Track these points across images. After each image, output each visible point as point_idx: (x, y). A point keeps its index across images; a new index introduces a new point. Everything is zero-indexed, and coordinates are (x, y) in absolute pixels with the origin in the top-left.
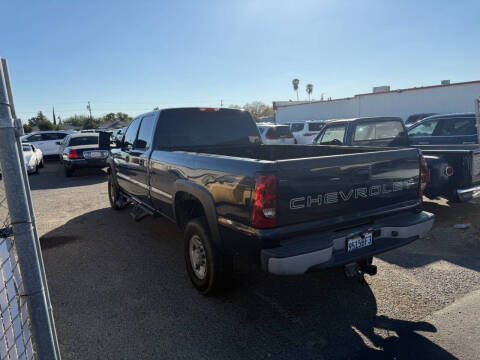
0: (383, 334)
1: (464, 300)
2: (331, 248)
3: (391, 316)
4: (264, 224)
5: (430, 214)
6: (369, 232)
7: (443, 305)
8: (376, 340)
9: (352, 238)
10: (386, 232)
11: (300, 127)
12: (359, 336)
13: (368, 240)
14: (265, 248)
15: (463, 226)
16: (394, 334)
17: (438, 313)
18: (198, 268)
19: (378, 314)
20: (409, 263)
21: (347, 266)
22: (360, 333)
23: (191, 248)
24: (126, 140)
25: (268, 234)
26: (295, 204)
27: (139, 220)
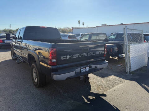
0: (91, 97)
1: (116, 87)
2: (74, 72)
3: (94, 92)
4: (52, 64)
5: (107, 61)
6: (88, 67)
7: (110, 88)
8: (88, 100)
9: (82, 68)
10: (93, 67)
11: (78, 35)
12: (83, 99)
13: (88, 69)
14: (52, 72)
15: (120, 65)
16: (94, 98)
17: (108, 91)
18: (35, 79)
19: (91, 92)
20: (103, 76)
21: (80, 77)
22: (84, 98)
23: (33, 72)
24: (16, 37)
25: (54, 67)
26: (63, 58)
27: (18, 64)
